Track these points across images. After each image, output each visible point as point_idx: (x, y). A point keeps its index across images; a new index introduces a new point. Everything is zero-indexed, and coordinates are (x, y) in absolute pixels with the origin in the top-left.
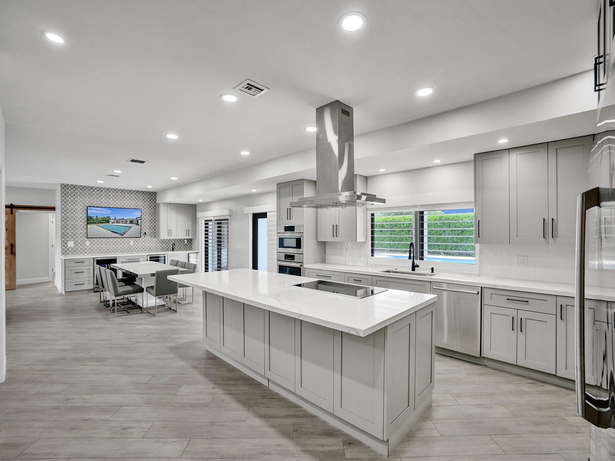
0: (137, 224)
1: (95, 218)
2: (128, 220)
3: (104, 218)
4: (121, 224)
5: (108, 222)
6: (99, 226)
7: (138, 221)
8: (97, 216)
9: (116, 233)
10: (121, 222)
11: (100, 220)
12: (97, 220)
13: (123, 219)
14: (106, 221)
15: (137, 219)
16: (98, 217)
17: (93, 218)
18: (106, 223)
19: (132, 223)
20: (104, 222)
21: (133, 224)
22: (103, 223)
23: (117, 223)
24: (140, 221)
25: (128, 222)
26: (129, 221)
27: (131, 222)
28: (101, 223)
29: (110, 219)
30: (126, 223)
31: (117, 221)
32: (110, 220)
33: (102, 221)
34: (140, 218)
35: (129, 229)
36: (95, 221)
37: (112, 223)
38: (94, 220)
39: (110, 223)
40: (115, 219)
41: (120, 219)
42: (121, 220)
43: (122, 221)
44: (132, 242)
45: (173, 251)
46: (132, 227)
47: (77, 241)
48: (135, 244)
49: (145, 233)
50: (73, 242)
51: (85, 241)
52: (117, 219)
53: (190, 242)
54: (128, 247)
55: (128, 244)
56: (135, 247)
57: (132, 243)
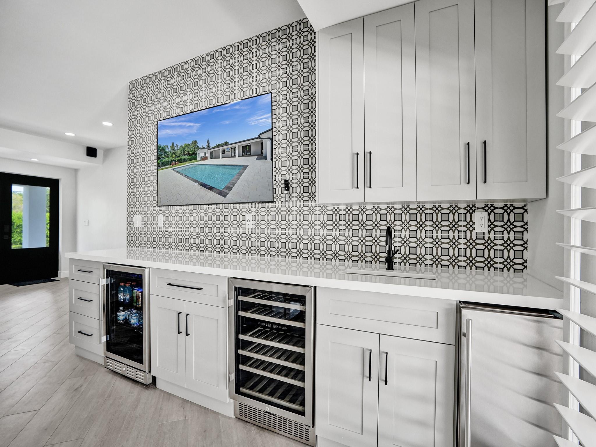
0: (261, 156)
1: (170, 149)
2: (237, 145)
3: (187, 146)
4: (220, 161)
5: (193, 156)
6: (177, 172)
7: (262, 144)
8: (173, 145)
9: (211, 188)
10: (221, 153)
11: (179, 153)
12: (174, 156)
13: (226, 144)
14: (189, 154)
15: (259, 137)
16: (175, 145)
17: (167, 150)
18: (190, 160)
19: (246, 155)
20: (186, 157)
21: (250, 155)
22: (183, 161)
23: (212, 157)
24: (267, 143)
25: (237, 151)
26: (239, 146)
27: (246, 150)
28: (181, 161)
29: (198, 148)
30: (232, 156)
31: (212, 153)
32: (198, 152)
33: (183, 157)
34: (269, 135)
35: (240, 174)
36: (170, 159)
37: (204, 158)
38: (167, 156)
39: (199, 159)
40: (208, 148)
41: (218, 146)
42: (221, 149)
43: (223, 152)
44: (249, 217)
45: (390, 266)
46: (247, 166)
47: (146, 214)
48: (258, 224)
49: (287, 185)
50: (140, 216)
51: (158, 214)
52: (211, 146)
53: (508, 227)
54: (239, 237)
55: (240, 224)
56: (258, 237)
57: (249, 224)
